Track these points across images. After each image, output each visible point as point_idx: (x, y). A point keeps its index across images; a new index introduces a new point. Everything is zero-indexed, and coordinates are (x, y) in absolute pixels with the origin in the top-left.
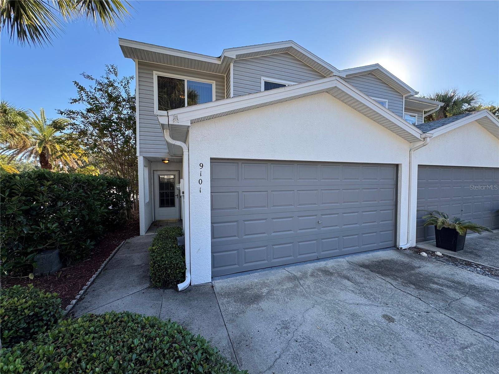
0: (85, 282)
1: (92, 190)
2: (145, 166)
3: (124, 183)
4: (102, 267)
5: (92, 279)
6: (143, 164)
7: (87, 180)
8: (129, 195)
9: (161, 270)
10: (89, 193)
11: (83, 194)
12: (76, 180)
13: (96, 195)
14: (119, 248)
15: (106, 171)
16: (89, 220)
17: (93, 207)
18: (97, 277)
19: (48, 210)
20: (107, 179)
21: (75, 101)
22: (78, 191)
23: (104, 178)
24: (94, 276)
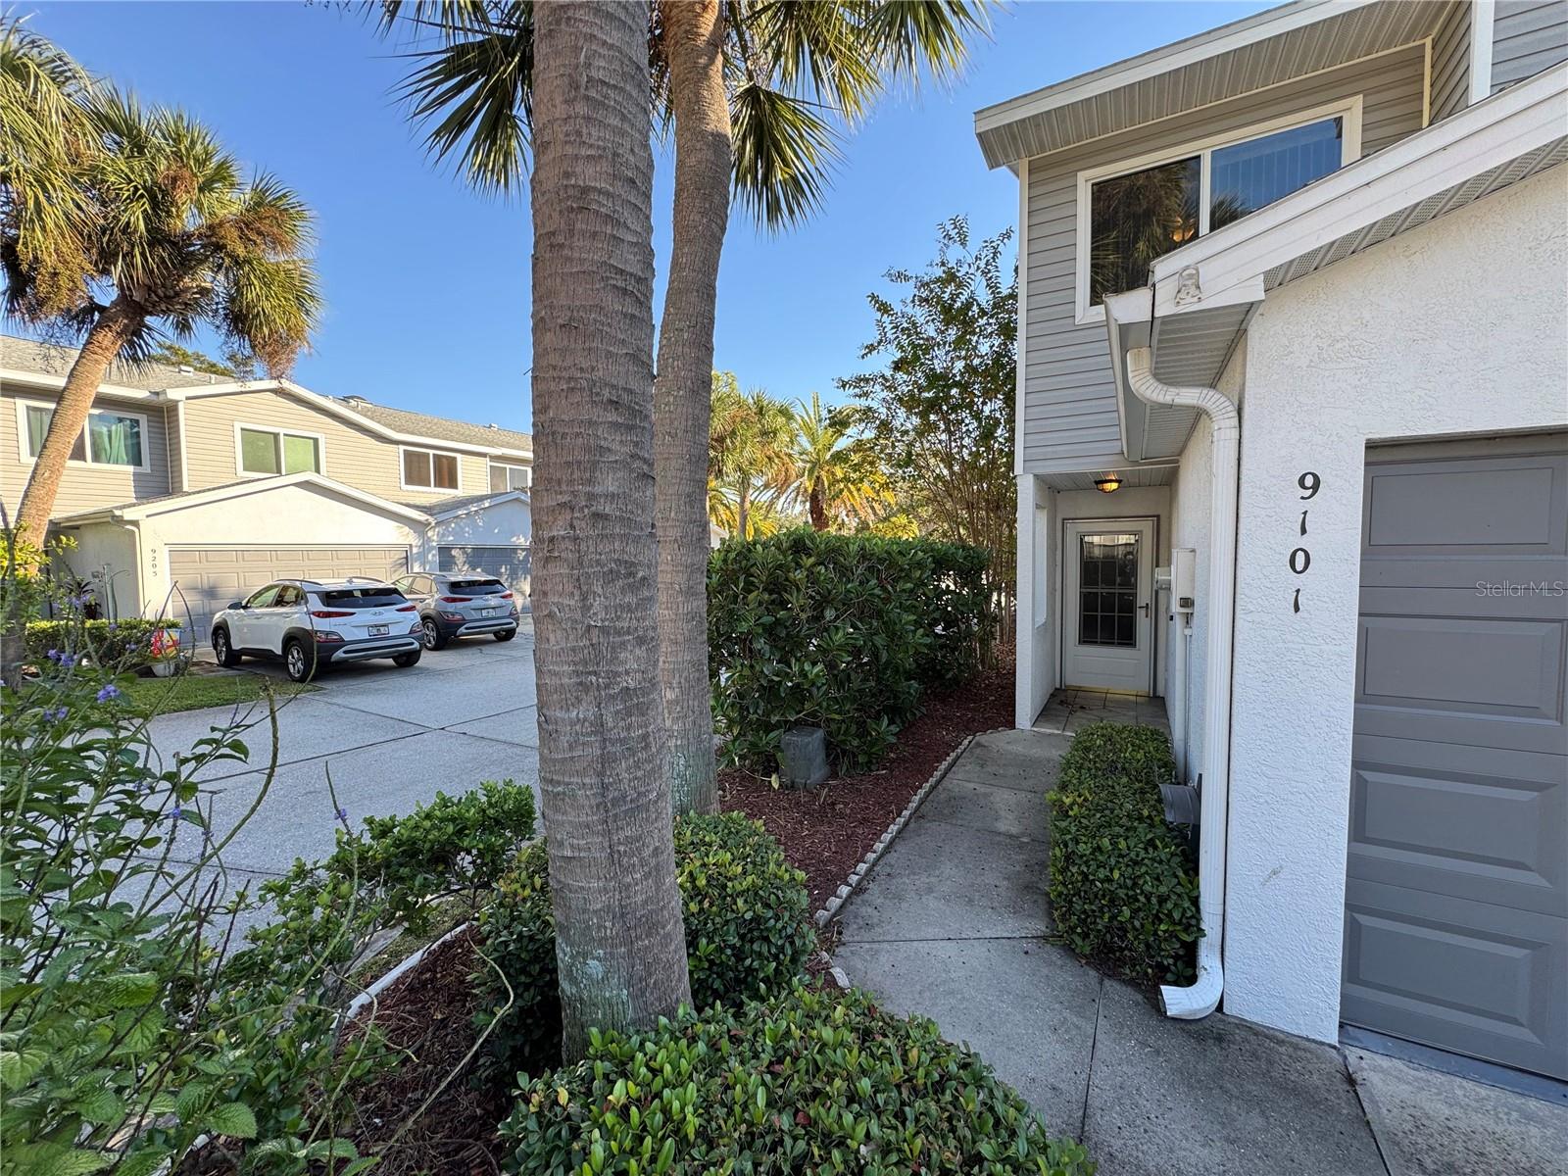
0: (871, 839)
1: (896, 580)
2: (1038, 507)
3: (976, 561)
4: (913, 805)
5: (886, 837)
6: (1035, 499)
7: (886, 552)
8: (988, 598)
9: (1092, 896)
10: (890, 588)
11: (877, 591)
12: (864, 555)
13: (905, 596)
14: (958, 757)
15: (932, 526)
16: (888, 663)
17: (897, 627)
18: (899, 832)
19: (809, 629)
20: (932, 550)
21: (871, 348)
22: (868, 581)
23: (926, 546)
24: (893, 828)
